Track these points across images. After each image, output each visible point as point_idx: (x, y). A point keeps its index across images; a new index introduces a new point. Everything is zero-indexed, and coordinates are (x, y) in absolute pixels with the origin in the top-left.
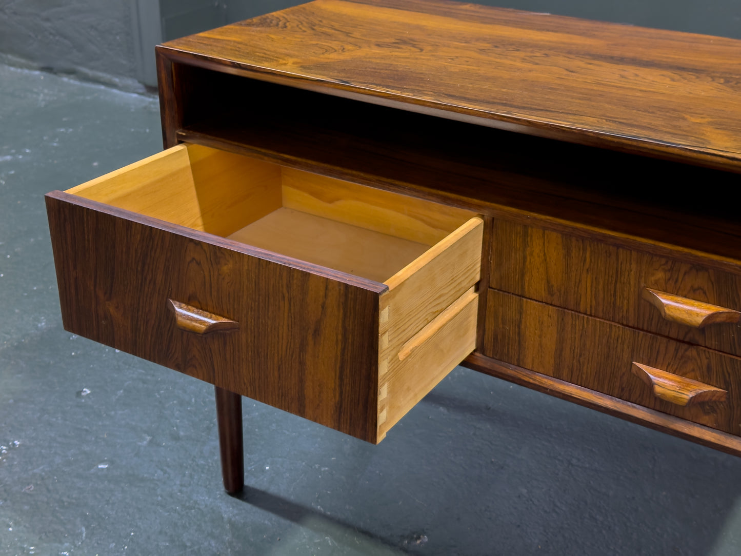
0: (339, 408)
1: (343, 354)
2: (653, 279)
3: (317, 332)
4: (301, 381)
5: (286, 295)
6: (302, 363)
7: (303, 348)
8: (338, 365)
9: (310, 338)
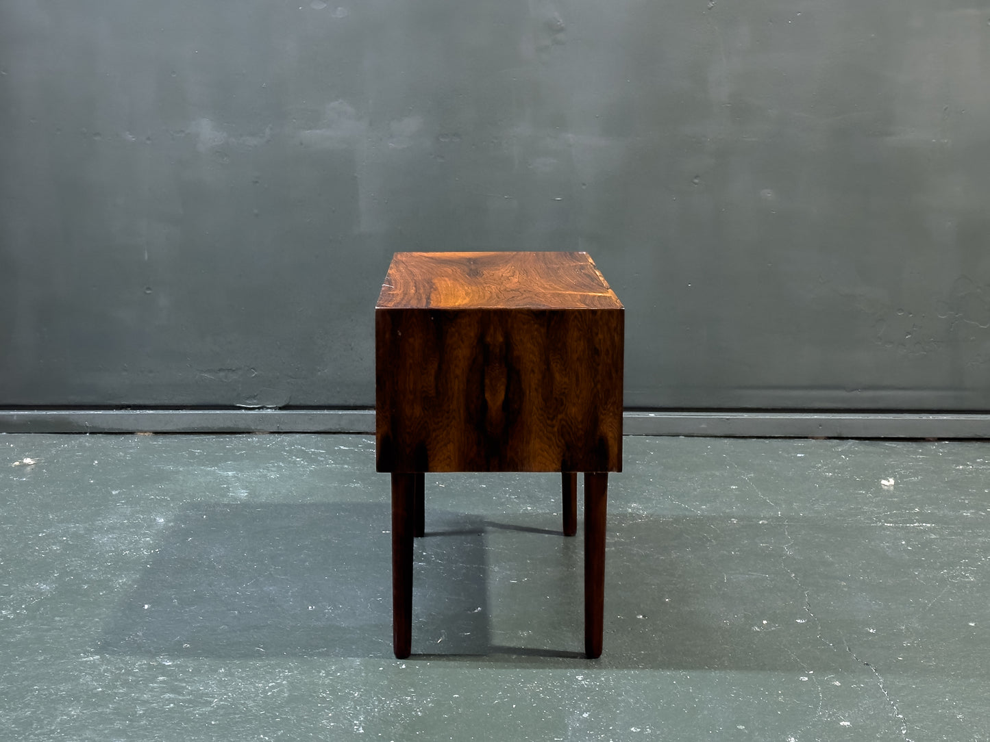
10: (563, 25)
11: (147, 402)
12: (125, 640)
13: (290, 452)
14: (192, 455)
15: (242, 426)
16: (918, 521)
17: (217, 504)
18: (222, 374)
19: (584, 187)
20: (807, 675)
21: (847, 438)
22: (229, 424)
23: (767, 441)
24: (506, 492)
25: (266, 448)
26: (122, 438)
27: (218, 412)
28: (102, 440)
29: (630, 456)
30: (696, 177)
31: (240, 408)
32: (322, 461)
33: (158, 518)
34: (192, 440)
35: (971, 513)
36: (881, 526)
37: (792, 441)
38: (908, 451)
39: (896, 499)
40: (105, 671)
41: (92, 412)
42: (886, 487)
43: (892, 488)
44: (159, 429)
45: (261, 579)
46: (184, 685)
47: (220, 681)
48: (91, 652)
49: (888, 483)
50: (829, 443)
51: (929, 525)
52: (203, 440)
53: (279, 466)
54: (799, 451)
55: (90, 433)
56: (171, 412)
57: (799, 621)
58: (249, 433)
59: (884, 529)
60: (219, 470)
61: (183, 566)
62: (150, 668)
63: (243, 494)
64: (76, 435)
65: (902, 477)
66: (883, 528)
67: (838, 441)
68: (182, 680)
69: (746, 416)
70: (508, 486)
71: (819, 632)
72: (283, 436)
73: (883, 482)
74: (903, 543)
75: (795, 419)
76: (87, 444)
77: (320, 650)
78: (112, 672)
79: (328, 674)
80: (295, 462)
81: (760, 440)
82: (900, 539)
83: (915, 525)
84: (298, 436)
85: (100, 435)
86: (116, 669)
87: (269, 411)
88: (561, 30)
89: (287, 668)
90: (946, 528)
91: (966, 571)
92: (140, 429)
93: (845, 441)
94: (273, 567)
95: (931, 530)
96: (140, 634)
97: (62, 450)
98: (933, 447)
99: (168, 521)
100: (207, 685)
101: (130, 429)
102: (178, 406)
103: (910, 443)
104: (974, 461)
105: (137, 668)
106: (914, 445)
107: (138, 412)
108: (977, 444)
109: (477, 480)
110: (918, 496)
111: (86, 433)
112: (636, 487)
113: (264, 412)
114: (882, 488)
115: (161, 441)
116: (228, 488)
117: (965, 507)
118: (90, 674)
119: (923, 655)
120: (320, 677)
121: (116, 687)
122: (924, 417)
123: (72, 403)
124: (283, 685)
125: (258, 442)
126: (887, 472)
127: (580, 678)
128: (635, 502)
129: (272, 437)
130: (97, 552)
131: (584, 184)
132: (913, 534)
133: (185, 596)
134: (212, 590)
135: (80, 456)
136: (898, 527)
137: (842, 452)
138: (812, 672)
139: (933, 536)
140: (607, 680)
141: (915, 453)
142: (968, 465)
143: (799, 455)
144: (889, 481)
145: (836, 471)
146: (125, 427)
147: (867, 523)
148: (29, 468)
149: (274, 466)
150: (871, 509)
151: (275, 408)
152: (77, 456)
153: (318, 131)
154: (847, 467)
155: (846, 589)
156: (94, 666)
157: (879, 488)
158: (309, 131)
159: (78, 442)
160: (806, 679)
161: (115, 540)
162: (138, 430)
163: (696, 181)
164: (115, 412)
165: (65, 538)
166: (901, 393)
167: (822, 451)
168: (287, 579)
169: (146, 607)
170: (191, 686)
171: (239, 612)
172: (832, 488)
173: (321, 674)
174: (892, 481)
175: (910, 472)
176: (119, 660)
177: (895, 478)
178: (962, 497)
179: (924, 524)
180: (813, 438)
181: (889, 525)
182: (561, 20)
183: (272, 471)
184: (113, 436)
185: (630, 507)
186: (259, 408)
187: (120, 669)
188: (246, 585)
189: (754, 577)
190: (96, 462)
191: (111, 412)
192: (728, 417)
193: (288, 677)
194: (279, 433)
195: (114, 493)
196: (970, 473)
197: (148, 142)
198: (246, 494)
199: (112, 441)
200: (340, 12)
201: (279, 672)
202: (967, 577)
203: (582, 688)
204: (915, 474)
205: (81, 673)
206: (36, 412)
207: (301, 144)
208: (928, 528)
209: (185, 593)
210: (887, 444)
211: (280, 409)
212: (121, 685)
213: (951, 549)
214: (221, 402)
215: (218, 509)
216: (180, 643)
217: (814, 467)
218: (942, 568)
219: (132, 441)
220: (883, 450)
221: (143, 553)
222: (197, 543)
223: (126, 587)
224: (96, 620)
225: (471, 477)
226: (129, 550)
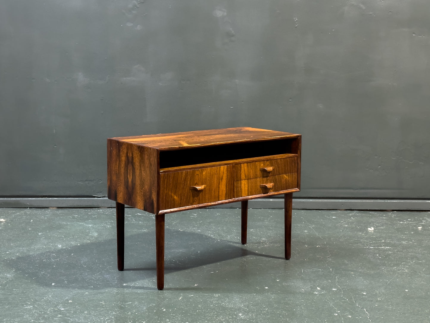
7: (219, 183)
9: (221, 180)
10: (234, 34)
11: (54, 194)
12: (44, 299)
14: (74, 218)
15: (95, 205)
16: (384, 246)
17: (84, 239)
18: (87, 182)
19: (243, 103)
20: (337, 313)
21: (354, 210)
22: (90, 204)
23: (320, 211)
24: (209, 234)
25: (106, 214)
26: (43, 210)
27: (85, 199)
28: (35, 211)
29: (262, 218)
30: (291, 98)
31: (95, 197)
32: (130, 220)
33: (58, 245)
34: (74, 210)
35: (406, 242)
37: (331, 211)
38: (379, 215)
39: (374, 236)
40: (35, 313)
41: (30, 199)
42: (370, 231)
43: (373, 232)
44: (60, 206)
45: (103, 272)
46: (69, 318)
47: (85, 317)
48: (29, 304)
49: (371, 229)
50: (346, 212)
51: (388, 248)
52: (78, 211)
53: (111, 222)
54: (333, 216)
56: (65, 198)
57: (333, 289)
58: (98, 208)
59: (369, 249)
60: (85, 224)
61: (69, 266)
62: (55, 311)
64: (23, 209)
65: (377, 227)
67: (350, 211)
68: (69, 317)
69: (311, 200)
70: (210, 231)
71: (342, 294)
72: (113, 209)
73: (369, 229)
74: (378, 255)
75: (332, 202)
76: (28, 213)
77: (129, 303)
78: (38, 313)
79: (132, 313)
81: (317, 211)
82: (377, 254)
83: (382, 247)
85: (34, 209)
86: (40, 311)
88: (233, 36)
89: (114, 311)
90: (395, 249)
91: (404, 267)
93: (353, 211)
94: (108, 266)
95: (389, 250)
96: (50, 296)
97: (17, 215)
98: (390, 214)
99: (63, 246)
100: (79, 319)
101: (47, 206)
103: (380, 212)
104: (407, 220)
105: (49, 311)
106: (382, 213)
108: (408, 213)
109: (197, 228)
110: (384, 235)
111: (28, 208)
112: (264, 231)
113: (105, 199)
114: (368, 232)
115: (60, 211)
116: (89, 232)
117: (403, 240)
118: (28, 314)
119: (386, 304)
120: (129, 315)
121: (39, 320)
122: (386, 201)
123: (22, 195)
124: (112, 319)
125: (102, 211)
126: (370, 225)
127: (240, 315)
128: (264, 238)
129: (108, 209)
130: (32, 260)
131: (243, 101)
132: (381, 252)
133: (70, 279)
134: (82, 277)
135: (25, 218)
136: (375, 249)
137: (352, 216)
138: (339, 312)
139: (390, 252)
140: (252, 315)
141: (382, 216)
142: (404, 222)
143: (333, 217)
145: (349, 224)
146: (45, 205)
147: (362, 247)
148: (2, 223)
149: (109, 222)
150: (364, 241)
152: (23, 218)
153: (129, 78)
154: (354, 222)
155: (353, 275)
156: (30, 310)
158: (125, 78)
159: (24, 211)
160: (337, 314)
161: (40, 255)
162: (50, 206)
163: (290, 100)
165: (18, 254)
166: (376, 191)
167: (343, 215)
168: (114, 272)
169: (53, 284)
170: (72, 319)
171: (93, 286)
172: (347, 231)
173: (129, 314)
174: (373, 229)
175: (380, 225)
176: (41, 308)
177: (374, 227)
178: (402, 236)
179: (386, 247)
180: (339, 210)
181: (371, 247)
182: (233, 32)
183: (108, 224)
184: (40, 209)
185: (262, 240)
186: (103, 197)
187: (41, 312)
188: (97, 274)
189: (314, 270)
190: (32, 220)
191: (39, 199)
192: (303, 201)
193: (114, 315)
194: (111, 207)
195: (39, 234)
196: (406, 225)
197: (56, 82)
198: (97, 234)
199: (39, 211)
200: (139, 27)
201: (111, 313)
202: (405, 270)
203: (241, 319)
204: (382, 226)
205: (24, 313)
206: (6, 199)
207: (122, 83)
208: (388, 249)
209: (70, 278)
210: (371, 212)
212: (42, 319)
213: (398, 258)
214: (86, 194)
215: (85, 241)
216: (68, 300)
217: (340, 222)
218: (394, 266)
219: (48, 211)
220: (369, 215)
221: (52, 260)
222: (75, 256)
223: (44, 275)
224: (31, 290)
225: (194, 227)
226: (46, 259)
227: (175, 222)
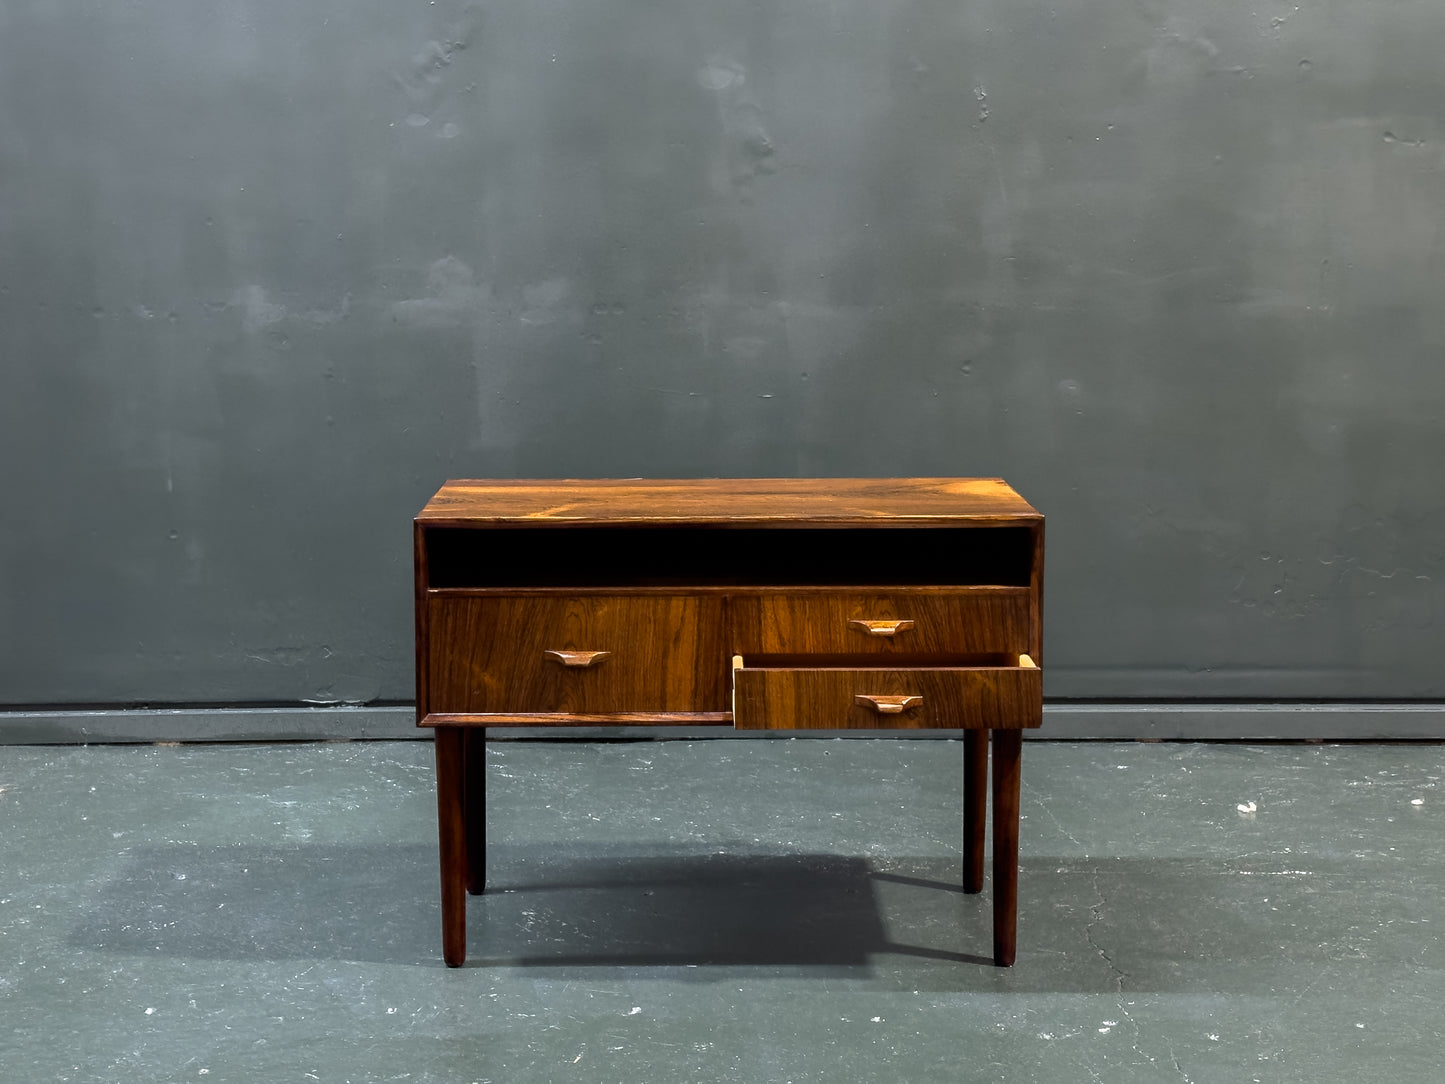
0: (695, 693)
1: (698, 650)
2: (854, 613)
3: (677, 639)
4: (664, 682)
5: (652, 619)
6: (664, 668)
7: (665, 655)
8: (694, 658)
9: (671, 645)
10: (771, 146)
11: (170, 698)
12: (115, 1063)
13: (378, 769)
14: (235, 777)
15: (310, 730)
16: (1289, 868)
17: (266, 850)
18: (281, 655)
19: (804, 379)
21: (1192, 741)
22: (292, 729)
23: (1075, 746)
24: (689, 829)
25: (343, 764)
26: (135, 751)
27: (276, 711)
28: (105, 755)
29: (875, 771)
30: (967, 363)
31: (308, 705)
32: (423, 784)
33: (177, 875)
34: (237, 752)
35: (1367, 854)
36: (1235, 875)
37: (1112, 744)
38: (1279, 759)
39: (1258, 834)
41: (92, 713)
42: (1244, 816)
43: (1254, 816)
44: (190, 737)
45: (322, 967)
49: (1248, 808)
50: (1163, 747)
51: (1304, 873)
52: (252, 753)
53: (361, 792)
54: (1120, 761)
55: (89, 744)
56: (207, 711)
57: (1107, 1023)
58: (320, 741)
59: (1238, 880)
60: (272, 799)
61: (209, 948)
63: (306, 836)
64: (67, 747)
65: (1268, 800)
66: (1237, 878)
67: (1178, 744)
70: (693, 818)
71: (1135, 1041)
72: (370, 746)
73: (1241, 807)
74: (1266, 900)
75: (1116, 713)
76: (83, 761)
80: (383, 786)
81: (1064, 744)
82: (1264, 895)
83: (1284, 873)
84: (391, 745)
85: (104, 747)
87: (350, 709)
88: (768, 153)
90: (1329, 878)
91: (1355, 943)
92: (161, 736)
93: (1188, 745)
94: (340, 947)
95: (1307, 881)
96: (137, 1054)
97: (45, 772)
98: (1316, 752)
99: (192, 878)
101: (148, 737)
102: (217, 703)
103: (1283, 747)
104: (1374, 775)
106: (1289, 749)
107: (159, 712)
108: (1381, 748)
109: (649, 810)
110: (1291, 829)
111: (83, 744)
112: (880, 818)
113: (342, 711)
114: (1238, 816)
115: (192, 754)
116: (283, 826)
117: (1357, 844)
119: (1287, 1074)
122: (1304, 708)
123: (64, 700)
125: (333, 754)
126: (1247, 793)
128: (877, 842)
129: (354, 747)
130: (84, 927)
131: (805, 375)
132: (1279, 888)
133: (207, 993)
134: (248, 984)
135: (71, 779)
136: (1259, 877)
137: (1184, 762)
139: (1310, 891)
141: (1290, 762)
142: (1365, 780)
143: (1120, 767)
144: (1249, 807)
145: (1174, 790)
146: (140, 735)
147: (1215, 870)
149: (352, 792)
150: (1223, 848)
151: (359, 705)
152: (67, 779)
153: (418, 302)
154: (1190, 785)
155: (1179, 973)
157: (1234, 816)
158: (403, 302)
159: (70, 757)
161: (111, 909)
162: (157, 739)
163: (967, 368)
164: (125, 713)
165: (38, 907)
166: (1267, 674)
167: (1154, 760)
168: (359, 967)
169: (149, 1011)
171: (285, 1019)
172: (1166, 816)
174: (1253, 807)
175: (1281, 792)
177: (1258, 802)
178: (1355, 830)
179: (1297, 872)
180: (1141, 741)
181: (1246, 873)
182: (767, 139)
183: (350, 799)
184: (123, 747)
185: (870, 849)
186: (335, 705)
188: (299, 976)
189: (1045, 956)
190: (94, 789)
191: (120, 713)
194: (364, 740)
195: (116, 835)
196: (1369, 792)
197: (173, 320)
198: (309, 835)
199: (120, 756)
200: (449, 131)
202: (1357, 953)
204: (1288, 796)
206: (10, 714)
207: (395, 320)
208: (1303, 877)
209: (209, 990)
210: (1250, 748)
211: (366, 705)
213: (1335, 909)
214: (278, 696)
215: (267, 858)
216: (195, 1067)
217: (1141, 785)
218: (1320, 939)
219: (150, 755)
220: (1243, 758)
221: (151, 928)
222: (231, 912)
223: (122, 981)
224: (76, 1032)
225: (640, 805)
226: (132, 924)
227: (577, 787)
